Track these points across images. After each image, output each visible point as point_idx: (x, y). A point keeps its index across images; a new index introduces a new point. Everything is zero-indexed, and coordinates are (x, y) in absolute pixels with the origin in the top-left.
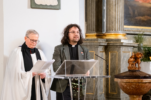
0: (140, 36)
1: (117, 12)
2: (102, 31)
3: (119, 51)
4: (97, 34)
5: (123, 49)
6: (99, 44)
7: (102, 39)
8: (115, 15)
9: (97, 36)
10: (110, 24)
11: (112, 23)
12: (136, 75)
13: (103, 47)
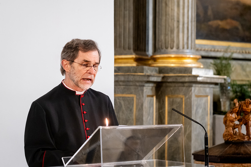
0: (224, 62)
1: (181, 7)
2: (145, 51)
4: (137, 56)
6: (146, 79)
7: (151, 68)
8: (178, 14)
9: (137, 60)
10: (166, 35)
11: (172, 32)
12: (247, 154)
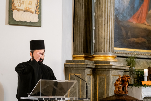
0: (132, 59)
1: (106, 32)
2: (91, 53)
3: (108, 74)
4: (85, 56)
5: (112, 72)
6: (85, 66)
7: (90, 61)
8: (104, 35)
10: (99, 45)
11: (101, 44)
13: (90, 69)
